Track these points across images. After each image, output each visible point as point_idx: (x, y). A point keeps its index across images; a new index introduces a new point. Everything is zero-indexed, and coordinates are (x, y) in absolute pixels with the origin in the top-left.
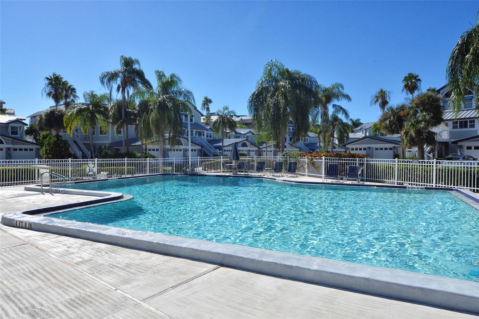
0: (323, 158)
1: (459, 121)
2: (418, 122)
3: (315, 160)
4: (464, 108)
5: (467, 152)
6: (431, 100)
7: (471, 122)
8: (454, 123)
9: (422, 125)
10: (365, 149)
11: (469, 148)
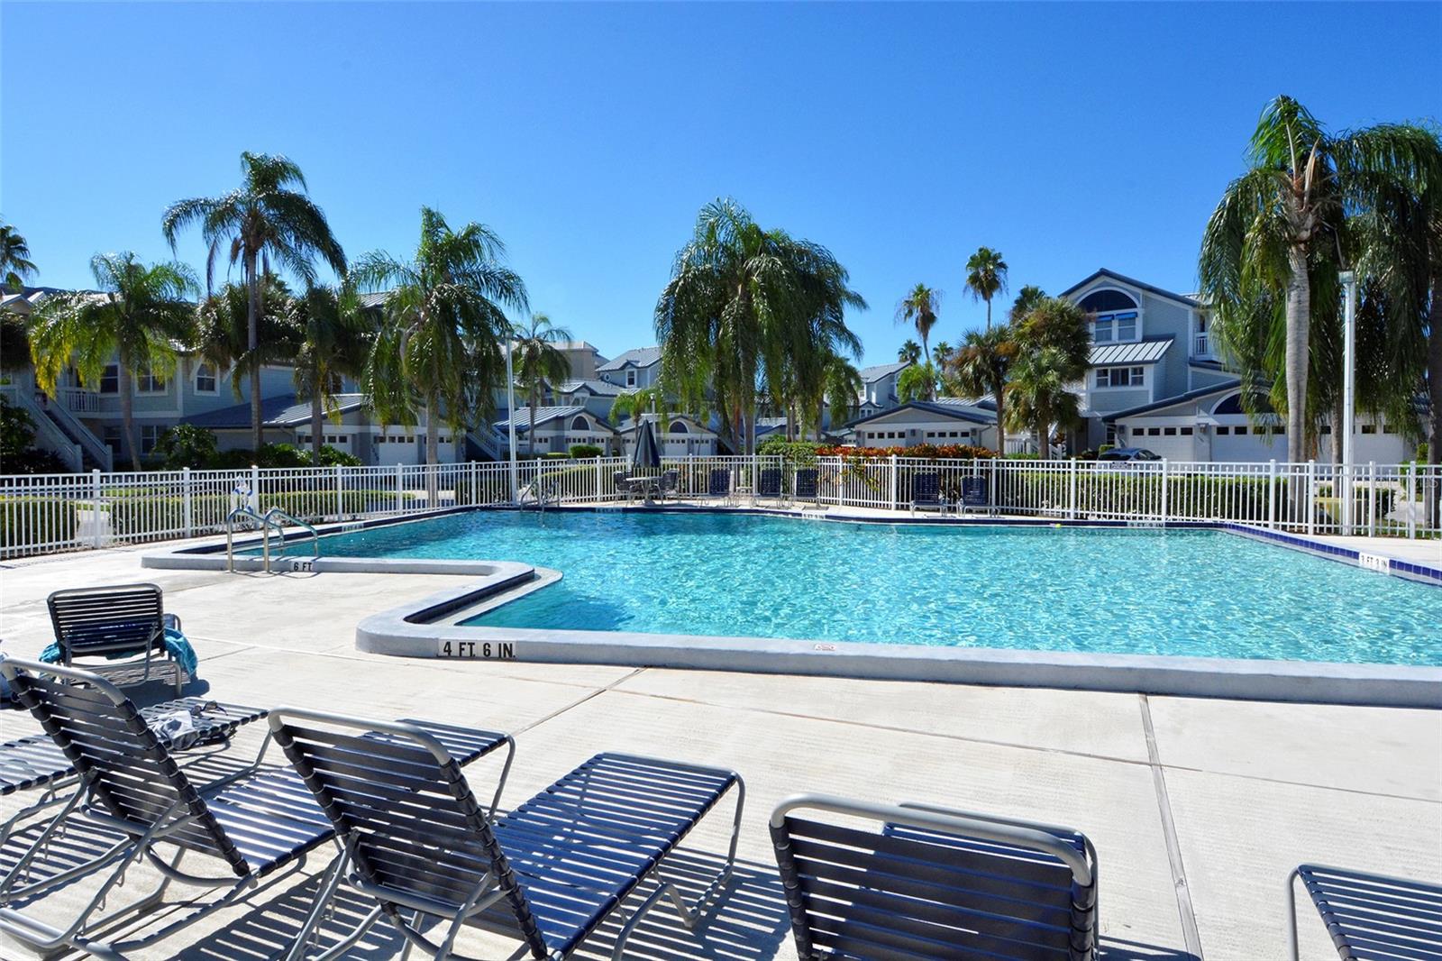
0: (894, 458)
1: (1109, 368)
2: (1042, 371)
3: (868, 465)
4: (1120, 338)
5: (1134, 442)
6: (1066, 318)
7: (1135, 371)
8: (1099, 374)
9: (1052, 377)
10: (902, 435)
11: (1138, 432)
